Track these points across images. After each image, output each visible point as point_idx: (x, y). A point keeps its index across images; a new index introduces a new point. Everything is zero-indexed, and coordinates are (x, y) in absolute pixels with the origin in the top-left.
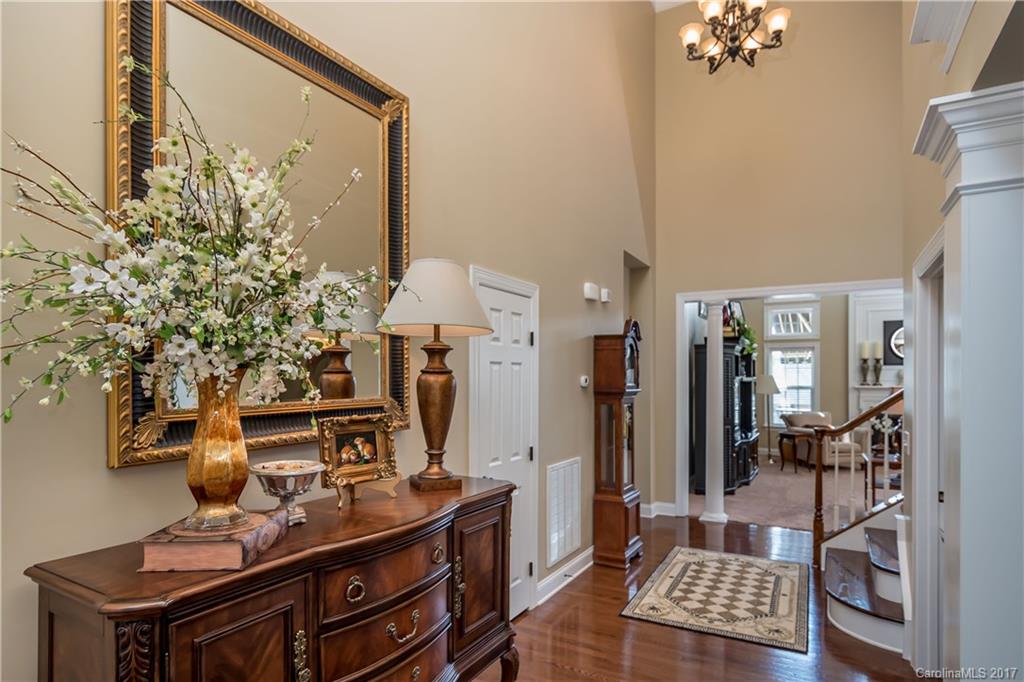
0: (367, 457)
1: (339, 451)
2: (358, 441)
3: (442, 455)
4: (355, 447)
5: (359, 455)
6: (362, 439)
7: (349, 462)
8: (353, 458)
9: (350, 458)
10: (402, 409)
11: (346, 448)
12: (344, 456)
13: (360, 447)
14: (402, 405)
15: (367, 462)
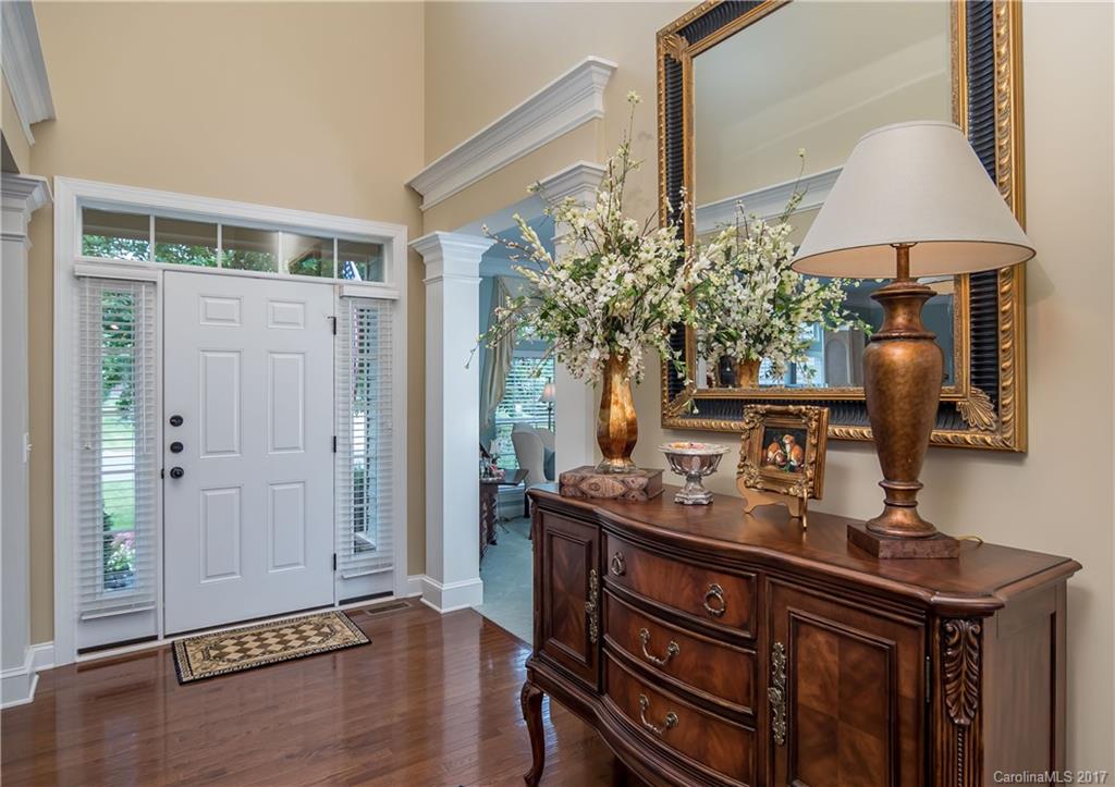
0: (794, 463)
1: (765, 446)
2: (787, 439)
3: (914, 492)
4: (783, 446)
5: (785, 458)
6: (792, 438)
7: (774, 463)
8: (778, 459)
9: (775, 459)
10: (996, 410)
11: (774, 446)
12: (771, 454)
13: (788, 448)
14: (997, 404)
15: (792, 469)
